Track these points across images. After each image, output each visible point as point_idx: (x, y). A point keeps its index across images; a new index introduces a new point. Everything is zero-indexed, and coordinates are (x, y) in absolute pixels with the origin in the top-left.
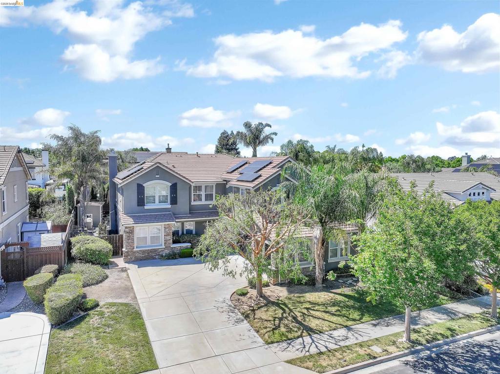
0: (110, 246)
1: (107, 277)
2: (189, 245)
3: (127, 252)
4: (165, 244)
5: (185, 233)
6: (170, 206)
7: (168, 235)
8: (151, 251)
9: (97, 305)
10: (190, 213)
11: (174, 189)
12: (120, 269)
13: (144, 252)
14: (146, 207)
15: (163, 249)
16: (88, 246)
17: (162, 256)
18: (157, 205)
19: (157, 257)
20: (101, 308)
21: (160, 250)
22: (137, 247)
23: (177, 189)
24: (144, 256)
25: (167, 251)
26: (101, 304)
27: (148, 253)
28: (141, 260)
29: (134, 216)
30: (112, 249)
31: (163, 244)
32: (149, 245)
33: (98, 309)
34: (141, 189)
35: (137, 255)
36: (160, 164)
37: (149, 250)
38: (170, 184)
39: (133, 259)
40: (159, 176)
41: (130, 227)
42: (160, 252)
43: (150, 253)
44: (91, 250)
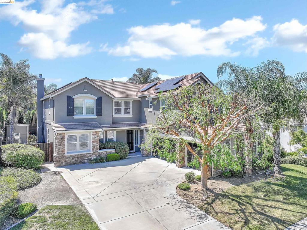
0: (42, 152)
1: (41, 180)
2: (114, 150)
3: (58, 157)
4: (93, 149)
5: (108, 140)
6: (95, 117)
7: (96, 141)
8: (81, 156)
10: (112, 124)
11: (99, 102)
12: (53, 173)
13: (74, 157)
14: (75, 117)
15: (91, 154)
16: (19, 152)
17: (91, 160)
18: (84, 116)
19: (86, 161)
20: (40, 213)
21: (88, 155)
22: (67, 153)
23: (102, 102)
24: (74, 160)
25: (94, 156)
26: (40, 208)
27: (78, 158)
28: (71, 164)
29: (64, 125)
30: (44, 154)
31: (91, 150)
32: (78, 150)
33: (36, 214)
34: (70, 101)
35: (67, 160)
36: (88, 79)
37: (78, 155)
38: (96, 98)
39: (64, 163)
40: (86, 90)
41: (61, 134)
42: (89, 157)
43: (80, 158)
44: (23, 155)
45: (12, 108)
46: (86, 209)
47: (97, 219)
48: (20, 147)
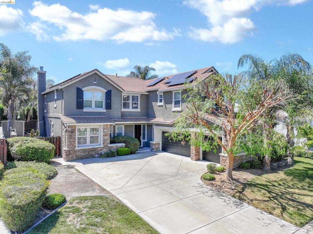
0: (52, 145)
2: (124, 144)
3: (69, 151)
4: (103, 143)
5: (116, 135)
6: (105, 111)
7: (107, 135)
8: (91, 150)
9: (64, 201)
10: (121, 118)
11: (108, 95)
13: (84, 151)
14: (84, 110)
15: (102, 149)
16: (28, 145)
17: (102, 154)
18: (93, 109)
19: (96, 155)
20: (71, 203)
21: (99, 149)
22: (78, 147)
23: (111, 95)
24: (84, 154)
25: (105, 150)
26: (68, 199)
27: (89, 152)
28: (82, 159)
29: (74, 117)
30: (55, 147)
31: (102, 144)
32: (88, 146)
33: (67, 205)
34: (80, 93)
35: (78, 154)
36: (98, 71)
37: (89, 149)
38: (106, 91)
39: (75, 157)
40: (96, 82)
41: (72, 126)
42: (99, 151)
43: (90, 152)
44: (33, 148)
45: (10, 102)
46: (118, 199)
47: (134, 208)
48: (27, 140)
